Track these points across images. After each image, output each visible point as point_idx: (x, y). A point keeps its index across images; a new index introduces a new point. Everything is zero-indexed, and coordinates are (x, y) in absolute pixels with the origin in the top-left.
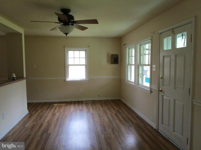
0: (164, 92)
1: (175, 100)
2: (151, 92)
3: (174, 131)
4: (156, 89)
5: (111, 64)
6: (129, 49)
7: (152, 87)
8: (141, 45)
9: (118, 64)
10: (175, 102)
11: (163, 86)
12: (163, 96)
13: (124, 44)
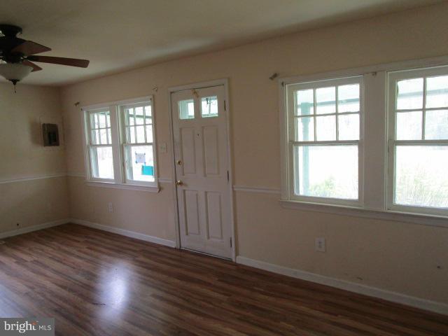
0: (186, 185)
1: (206, 193)
2: (160, 189)
3: (209, 238)
4: (171, 182)
5: (45, 145)
6: (88, 113)
7: (160, 181)
8: (122, 108)
9: (58, 145)
10: (206, 195)
11: (183, 175)
12: (184, 191)
13: (76, 102)
